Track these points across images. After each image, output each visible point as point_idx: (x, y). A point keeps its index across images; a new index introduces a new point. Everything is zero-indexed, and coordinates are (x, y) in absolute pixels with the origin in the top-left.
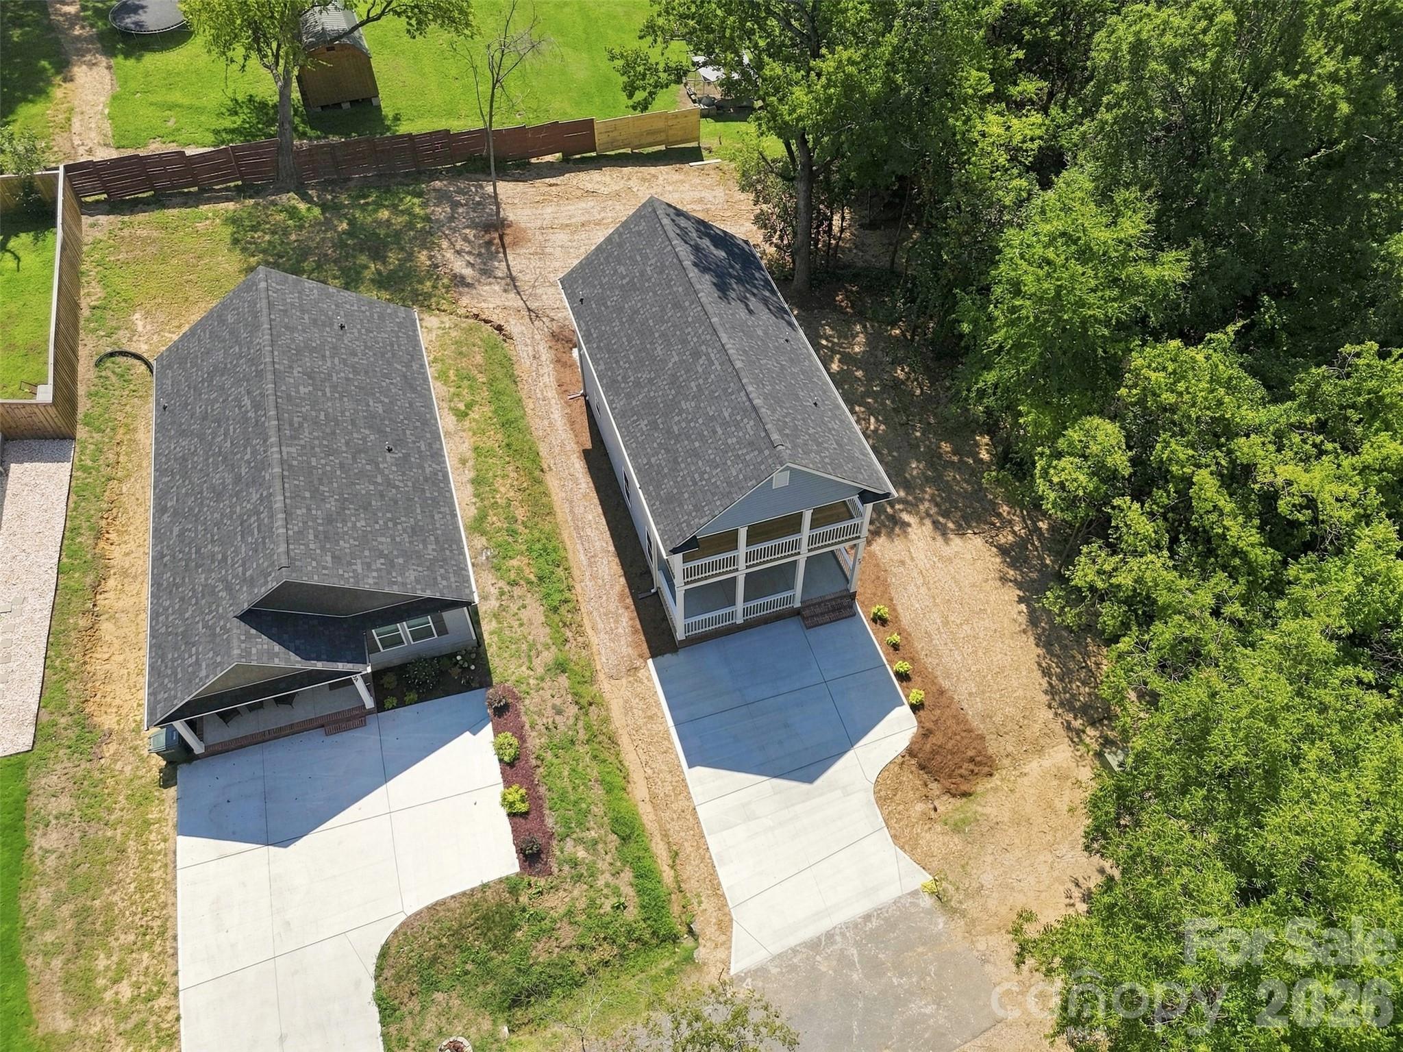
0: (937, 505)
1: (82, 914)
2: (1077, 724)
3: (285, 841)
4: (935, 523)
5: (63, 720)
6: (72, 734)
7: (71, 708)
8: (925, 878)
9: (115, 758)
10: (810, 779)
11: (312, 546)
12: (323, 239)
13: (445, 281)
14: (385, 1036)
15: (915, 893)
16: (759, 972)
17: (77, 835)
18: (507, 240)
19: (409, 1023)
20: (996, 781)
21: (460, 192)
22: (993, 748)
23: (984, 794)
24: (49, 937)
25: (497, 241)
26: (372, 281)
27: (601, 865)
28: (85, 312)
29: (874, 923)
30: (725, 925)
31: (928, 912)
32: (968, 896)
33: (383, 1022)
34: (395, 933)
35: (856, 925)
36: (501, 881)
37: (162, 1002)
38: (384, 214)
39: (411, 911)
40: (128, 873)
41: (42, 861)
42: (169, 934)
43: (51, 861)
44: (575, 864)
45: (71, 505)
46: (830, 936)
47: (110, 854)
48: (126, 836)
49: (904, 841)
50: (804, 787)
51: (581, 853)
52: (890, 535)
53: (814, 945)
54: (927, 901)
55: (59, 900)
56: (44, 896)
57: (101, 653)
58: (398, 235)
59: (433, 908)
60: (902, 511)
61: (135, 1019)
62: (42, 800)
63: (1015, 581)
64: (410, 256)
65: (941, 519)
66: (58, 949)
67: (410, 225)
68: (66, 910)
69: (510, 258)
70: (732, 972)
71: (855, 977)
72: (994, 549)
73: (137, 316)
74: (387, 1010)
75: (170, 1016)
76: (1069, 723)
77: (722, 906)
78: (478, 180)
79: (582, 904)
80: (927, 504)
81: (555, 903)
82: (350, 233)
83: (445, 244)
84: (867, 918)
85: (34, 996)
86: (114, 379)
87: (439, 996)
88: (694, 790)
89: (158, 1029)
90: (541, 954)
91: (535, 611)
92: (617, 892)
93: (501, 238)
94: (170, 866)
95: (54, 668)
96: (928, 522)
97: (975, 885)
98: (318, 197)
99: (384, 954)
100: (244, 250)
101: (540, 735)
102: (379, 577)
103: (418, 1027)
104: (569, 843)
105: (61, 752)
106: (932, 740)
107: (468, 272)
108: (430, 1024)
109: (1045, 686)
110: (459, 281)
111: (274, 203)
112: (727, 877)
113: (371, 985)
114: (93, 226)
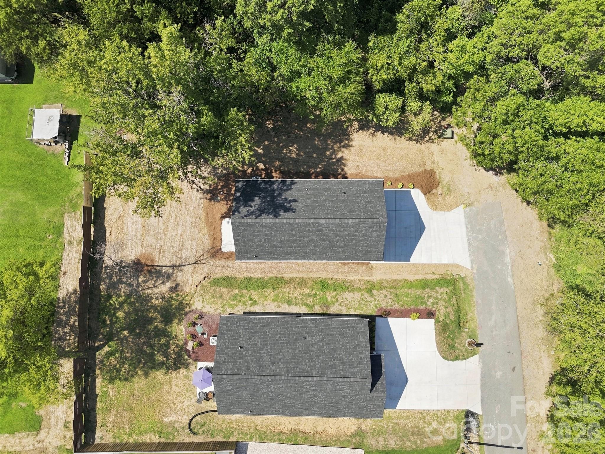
0: (336, 142)
1: (413, 434)
2: (428, 138)
3: (407, 380)
4: (344, 147)
5: (354, 441)
6: (358, 438)
7: (350, 439)
8: (462, 207)
9: (367, 426)
10: (424, 228)
11: (356, 370)
12: (133, 342)
13: (174, 295)
14: (462, 360)
15: (465, 212)
16: (472, 262)
17: (391, 436)
18: (149, 263)
19: (460, 353)
20: (437, 172)
21: (110, 277)
22: (428, 169)
23: (440, 177)
24: (419, 442)
25: (149, 268)
26: (166, 325)
27: (435, 296)
28: (163, 440)
29: (469, 226)
30: (457, 266)
31: (470, 210)
32: (469, 198)
33: (459, 360)
34: (440, 354)
35: (467, 231)
36: (435, 325)
37: (439, 414)
38: (120, 314)
39: (436, 350)
40: (402, 422)
41: (398, 445)
42: (423, 412)
43: (398, 443)
44: (433, 303)
45: (269, 441)
46: (468, 240)
47: (397, 427)
48: (392, 423)
49: (450, 208)
50: (426, 230)
51: (431, 300)
52: (344, 165)
53: (469, 245)
54: (468, 209)
55: (409, 440)
56: (408, 444)
57: (330, 431)
58: (136, 310)
59: (437, 344)
60: (335, 156)
61: (442, 421)
62: (380, 446)
63: (375, 131)
64: (154, 307)
65: (342, 144)
66: (422, 440)
67: (131, 304)
68: (412, 438)
69: (160, 264)
70: (470, 268)
71: (481, 237)
72: (360, 131)
73: (166, 420)
74: (457, 358)
75: (443, 412)
76: (427, 141)
77: (452, 265)
78: (102, 267)
79: (444, 303)
80: (335, 146)
81: (442, 311)
82: (131, 331)
83: (149, 291)
84: (467, 227)
85: (434, 445)
86: (204, 428)
87: (456, 345)
88: (417, 262)
89: (445, 415)
90: (452, 317)
91: (348, 295)
92: (442, 293)
93: (148, 266)
94: (404, 411)
95: (335, 444)
96: (343, 149)
97: (467, 194)
98: (100, 341)
99: (444, 358)
100: (132, 376)
101: (395, 304)
102: (365, 350)
103: (462, 351)
104: (428, 303)
105: (364, 441)
106: (423, 186)
107: (168, 285)
108: (462, 348)
109: (415, 142)
110: (175, 289)
111: (102, 362)
112: (445, 261)
113: (451, 362)
114: (102, 438)
